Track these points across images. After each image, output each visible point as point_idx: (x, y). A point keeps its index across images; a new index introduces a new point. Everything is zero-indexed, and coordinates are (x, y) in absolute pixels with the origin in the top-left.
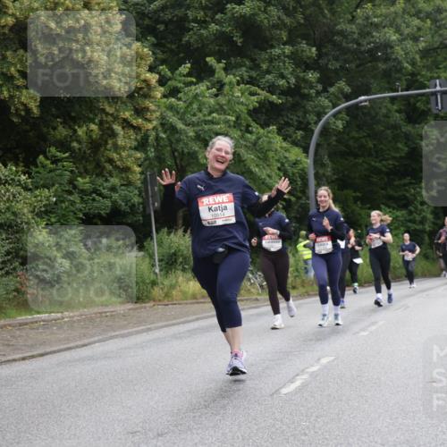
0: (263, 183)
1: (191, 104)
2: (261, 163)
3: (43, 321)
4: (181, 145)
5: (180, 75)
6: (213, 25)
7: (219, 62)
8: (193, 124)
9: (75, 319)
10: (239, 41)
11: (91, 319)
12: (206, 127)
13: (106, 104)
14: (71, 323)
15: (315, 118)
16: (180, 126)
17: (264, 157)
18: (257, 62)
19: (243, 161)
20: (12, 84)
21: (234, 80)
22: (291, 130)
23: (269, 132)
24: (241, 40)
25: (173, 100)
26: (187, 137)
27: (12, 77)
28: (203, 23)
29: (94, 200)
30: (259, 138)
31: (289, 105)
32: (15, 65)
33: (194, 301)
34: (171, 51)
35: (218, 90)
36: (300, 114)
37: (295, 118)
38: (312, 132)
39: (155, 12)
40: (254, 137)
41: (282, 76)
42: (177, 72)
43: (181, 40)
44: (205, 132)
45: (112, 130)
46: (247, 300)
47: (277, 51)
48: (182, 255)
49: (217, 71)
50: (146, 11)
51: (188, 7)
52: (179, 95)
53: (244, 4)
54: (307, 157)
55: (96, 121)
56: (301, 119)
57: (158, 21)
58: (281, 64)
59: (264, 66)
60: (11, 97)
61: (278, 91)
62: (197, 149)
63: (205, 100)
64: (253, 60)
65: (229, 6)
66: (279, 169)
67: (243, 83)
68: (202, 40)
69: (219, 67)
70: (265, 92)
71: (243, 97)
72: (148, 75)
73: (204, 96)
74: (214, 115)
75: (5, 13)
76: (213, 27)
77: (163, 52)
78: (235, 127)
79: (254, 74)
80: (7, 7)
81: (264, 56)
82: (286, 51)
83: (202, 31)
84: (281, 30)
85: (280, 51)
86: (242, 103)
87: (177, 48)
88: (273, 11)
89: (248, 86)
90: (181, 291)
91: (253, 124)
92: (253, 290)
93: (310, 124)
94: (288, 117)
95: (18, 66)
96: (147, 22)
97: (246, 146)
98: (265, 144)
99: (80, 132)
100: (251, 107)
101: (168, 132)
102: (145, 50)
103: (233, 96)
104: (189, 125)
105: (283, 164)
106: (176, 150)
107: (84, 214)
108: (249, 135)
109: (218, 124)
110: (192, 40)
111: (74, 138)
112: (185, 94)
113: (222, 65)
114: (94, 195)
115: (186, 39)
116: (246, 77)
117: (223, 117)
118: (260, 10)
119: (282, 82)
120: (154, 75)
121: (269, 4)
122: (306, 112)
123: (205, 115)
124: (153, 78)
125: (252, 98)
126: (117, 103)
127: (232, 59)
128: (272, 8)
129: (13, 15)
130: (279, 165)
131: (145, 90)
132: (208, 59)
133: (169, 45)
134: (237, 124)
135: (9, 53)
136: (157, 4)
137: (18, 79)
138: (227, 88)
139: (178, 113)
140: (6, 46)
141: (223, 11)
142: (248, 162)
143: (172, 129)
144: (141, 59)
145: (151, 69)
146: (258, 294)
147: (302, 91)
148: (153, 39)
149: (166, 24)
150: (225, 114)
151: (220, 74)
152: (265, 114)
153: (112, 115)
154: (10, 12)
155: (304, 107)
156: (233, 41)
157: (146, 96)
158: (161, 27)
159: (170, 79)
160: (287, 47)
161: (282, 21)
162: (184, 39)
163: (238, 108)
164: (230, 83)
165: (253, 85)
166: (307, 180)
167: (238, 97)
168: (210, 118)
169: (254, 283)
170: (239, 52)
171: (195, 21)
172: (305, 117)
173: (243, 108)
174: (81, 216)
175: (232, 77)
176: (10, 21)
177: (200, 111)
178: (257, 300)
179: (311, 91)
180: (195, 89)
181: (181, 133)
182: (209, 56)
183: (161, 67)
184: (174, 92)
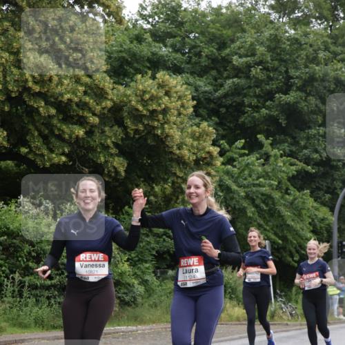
0: (297, 234)
1: (243, 170)
2: (296, 218)
3: (123, 332)
4: (234, 202)
5: (236, 148)
6: (264, 109)
7: (267, 138)
8: (244, 187)
9: (146, 331)
10: (284, 123)
11: (159, 333)
12: (254, 189)
13: (177, 169)
14: (143, 335)
15: (341, 185)
16: (234, 187)
17: (298, 214)
18: (297, 140)
19: (282, 216)
20: (108, 152)
21: (278, 154)
22: (321, 193)
23: (303, 195)
24: (285, 122)
25: (229, 167)
26: (239, 196)
27: (108, 147)
28: (256, 108)
29: (164, 240)
30: (295, 199)
31: (320, 173)
32: (110, 137)
33: (238, 323)
34: (230, 128)
35: (265, 160)
36: (329, 181)
37: (325, 184)
38: (338, 195)
39: (219, 98)
40: (291, 198)
41: (316, 151)
42: (234, 146)
43: (238, 121)
44: (254, 193)
45: (182, 189)
46: (279, 324)
47: (313, 131)
48: (230, 287)
49: (265, 145)
50: (212, 98)
51: (245, 96)
52: (235, 163)
53: (289, 94)
54: (333, 214)
55: (169, 181)
56: (329, 185)
57: (220, 106)
58: (316, 142)
59: (303, 143)
60: (106, 162)
61: (312, 163)
62: (246, 205)
63: (254, 168)
64: (294, 138)
65: (277, 95)
66: (310, 224)
67: (285, 156)
68: (255, 122)
69: (267, 142)
70: (302, 163)
71: (285, 167)
72: (211, 148)
73: (254, 165)
74: (261, 180)
75: (106, 98)
76: (264, 111)
77: (224, 130)
78: (276, 189)
79: (294, 149)
80: (107, 94)
81: (303, 135)
82: (321, 131)
83: (254, 114)
84: (317, 114)
85: (316, 132)
86: (284, 172)
87: (235, 126)
88: (312, 100)
89: (289, 158)
90: (228, 314)
91: (291, 188)
92: (284, 317)
93: (336, 189)
94: (318, 183)
95: (113, 139)
96: (212, 106)
97: (284, 205)
98: (300, 204)
99: (157, 189)
100: (290, 175)
101: (224, 191)
102: (211, 128)
103: (276, 165)
104: (241, 187)
105: (313, 220)
106: (230, 205)
107: (157, 252)
108: (287, 196)
109: (264, 186)
110: (246, 121)
111: (152, 193)
112: (239, 163)
113: (269, 141)
114: (164, 237)
115: (241, 120)
116: (287, 151)
117: (268, 182)
118: (301, 99)
119: (316, 156)
120: (216, 148)
121: (308, 94)
122: (334, 180)
123: (253, 180)
124: (215, 150)
125: (292, 167)
126: (186, 168)
127: (277, 136)
128: (311, 98)
129: (112, 100)
130: (310, 220)
131: (208, 159)
132: (259, 136)
133: (228, 124)
134: (278, 188)
135: (107, 129)
136: (221, 92)
137: (112, 149)
138: (272, 159)
139: (233, 177)
140: (105, 123)
141: (272, 98)
142: (286, 218)
143: (227, 190)
144: (207, 135)
145: (214, 143)
146: (288, 320)
147: (332, 163)
148: (216, 119)
149: (227, 107)
150: (269, 179)
151: (267, 147)
152: (300, 180)
153: (182, 178)
154: (110, 97)
155: (332, 176)
156: (279, 122)
157: (209, 164)
158: (223, 110)
159: (228, 151)
160: (322, 128)
161: (319, 108)
162: (240, 120)
163: (280, 175)
164: (275, 155)
165: (293, 157)
166: (332, 233)
167: (280, 166)
168: (257, 182)
169: (286, 312)
170: (283, 131)
171: (250, 106)
172: (332, 184)
173: (284, 175)
174: (154, 253)
175: (277, 150)
176: (109, 104)
177: (250, 176)
178: (287, 324)
179: (339, 164)
180: (248, 159)
181: (234, 193)
182: (260, 134)
183: (222, 142)
184: (230, 161)
